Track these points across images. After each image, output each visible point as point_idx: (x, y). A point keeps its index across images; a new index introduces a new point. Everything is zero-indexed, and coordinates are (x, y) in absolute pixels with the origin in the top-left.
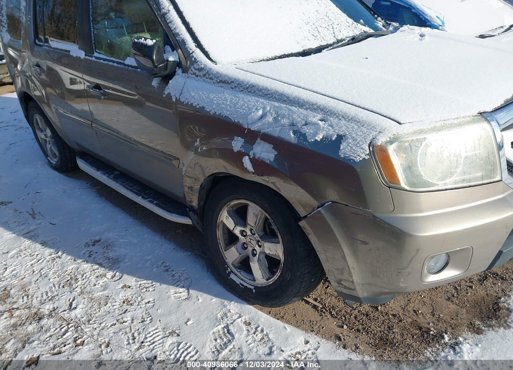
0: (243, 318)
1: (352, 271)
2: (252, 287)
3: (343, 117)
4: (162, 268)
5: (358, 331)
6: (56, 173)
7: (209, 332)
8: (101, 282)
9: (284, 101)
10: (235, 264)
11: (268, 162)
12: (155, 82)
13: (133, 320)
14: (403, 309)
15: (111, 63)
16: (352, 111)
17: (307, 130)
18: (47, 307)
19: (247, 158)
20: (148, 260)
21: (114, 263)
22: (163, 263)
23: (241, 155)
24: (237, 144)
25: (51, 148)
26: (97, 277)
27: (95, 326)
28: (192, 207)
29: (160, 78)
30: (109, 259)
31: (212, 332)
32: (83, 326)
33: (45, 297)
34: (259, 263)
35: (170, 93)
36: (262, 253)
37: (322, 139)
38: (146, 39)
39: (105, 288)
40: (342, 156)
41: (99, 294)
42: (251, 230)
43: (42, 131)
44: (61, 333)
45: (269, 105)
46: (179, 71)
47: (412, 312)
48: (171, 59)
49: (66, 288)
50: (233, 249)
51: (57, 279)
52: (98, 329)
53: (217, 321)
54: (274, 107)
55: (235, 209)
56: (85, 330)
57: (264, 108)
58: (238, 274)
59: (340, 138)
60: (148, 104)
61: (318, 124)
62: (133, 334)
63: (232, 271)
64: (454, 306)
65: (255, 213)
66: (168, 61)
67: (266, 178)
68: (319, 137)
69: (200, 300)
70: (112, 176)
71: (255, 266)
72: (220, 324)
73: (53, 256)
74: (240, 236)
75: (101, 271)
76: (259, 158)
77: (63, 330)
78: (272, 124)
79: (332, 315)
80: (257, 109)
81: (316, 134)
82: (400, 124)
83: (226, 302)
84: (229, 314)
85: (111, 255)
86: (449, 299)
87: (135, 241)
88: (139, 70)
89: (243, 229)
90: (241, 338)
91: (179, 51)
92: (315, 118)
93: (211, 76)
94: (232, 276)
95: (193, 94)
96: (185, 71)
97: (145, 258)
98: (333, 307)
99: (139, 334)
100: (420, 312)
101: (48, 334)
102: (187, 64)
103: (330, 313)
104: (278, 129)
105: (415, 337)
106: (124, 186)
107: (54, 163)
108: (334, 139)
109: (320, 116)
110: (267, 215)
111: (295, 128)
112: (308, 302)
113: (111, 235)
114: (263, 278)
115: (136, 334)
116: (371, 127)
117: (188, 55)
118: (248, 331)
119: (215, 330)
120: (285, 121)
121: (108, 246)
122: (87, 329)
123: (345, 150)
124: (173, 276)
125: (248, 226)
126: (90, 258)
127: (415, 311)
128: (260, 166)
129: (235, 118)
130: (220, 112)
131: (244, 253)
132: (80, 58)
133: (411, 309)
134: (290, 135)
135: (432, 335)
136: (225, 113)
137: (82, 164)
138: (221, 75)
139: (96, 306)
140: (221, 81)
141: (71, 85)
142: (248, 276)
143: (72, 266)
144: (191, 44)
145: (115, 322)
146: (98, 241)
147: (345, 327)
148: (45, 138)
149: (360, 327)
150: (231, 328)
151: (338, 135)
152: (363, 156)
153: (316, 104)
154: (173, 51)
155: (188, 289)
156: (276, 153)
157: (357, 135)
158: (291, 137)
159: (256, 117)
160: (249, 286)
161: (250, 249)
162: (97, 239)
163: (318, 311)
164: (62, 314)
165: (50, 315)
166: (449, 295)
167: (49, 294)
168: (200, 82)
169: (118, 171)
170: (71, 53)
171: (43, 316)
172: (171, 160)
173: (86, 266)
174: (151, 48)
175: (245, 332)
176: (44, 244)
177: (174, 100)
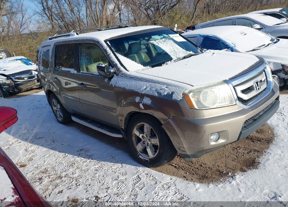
0: (145, 172)
1: (183, 143)
2: (148, 160)
3: (173, 86)
4: (111, 157)
5: (193, 174)
6: (61, 125)
7: (131, 178)
8: (85, 164)
9: (153, 82)
10: (141, 151)
11: (149, 104)
12: (106, 80)
13: (99, 176)
14: (213, 165)
15: (88, 74)
16: (176, 83)
17: (161, 91)
18: (64, 174)
19: (141, 104)
20: (104, 155)
21: (90, 157)
22: (111, 155)
23: (139, 103)
24: (137, 99)
25: (59, 114)
26: (83, 162)
27: (84, 179)
28: (122, 129)
29: (108, 79)
30: (88, 155)
31: (132, 178)
32: (79, 179)
33: (62, 171)
34: (150, 148)
35: (112, 84)
36: (151, 143)
37: (166, 94)
38: (102, 64)
39: (87, 166)
40: (174, 99)
41: (84, 168)
42: (146, 135)
43: (55, 106)
44: (70, 182)
45: (148, 84)
46: (115, 75)
47: (217, 166)
48: (112, 71)
49: (70, 167)
50: (139, 144)
51: (67, 164)
52: (85, 180)
53: (134, 174)
54: (150, 84)
55: (139, 127)
56: (80, 180)
57: (146, 85)
58: (142, 155)
59: (173, 93)
60: (102, 90)
61: (165, 89)
62: (100, 181)
63: (140, 154)
64: (235, 163)
65: (147, 127)
66: (111, 72)
67: (148, 111)
68: (166, 93)
69: (127, 168)
70: (88, 122)
71: (149, 150)
72: (135, 175)
73: (64, 156)
74: (142, 138)
75: (85, 160)
76: (145, 103)
77: (71, 181)
78: (149, 91)
79: (182, 169)
80: (144, 86)
81: (164, 92)
82: (193, 86)
83: (138, 167)
84: (139, 172)
85: (88, 154)
86: (233, 160)
87: (99, 148)
88: (99, 76)
89: (143, 135)
90: (144, 179)
91: (115, 68)
92: (164, 87)
93: (127, 76)
94: (140, 156)
95: (120, 83)
96: (117, 75)
97: (103, 154)
98: (183, 167)
99: (102, 181)
100: (220, 166)
101: (65, 183)
102: (118, 72)
103: (182, 168)
104: (151, 92)
105: (217, 175)
106: (93, 125)
107: (60, 120)
108: (170, 93)
109: (165, 86)
110: (151, 127)
111: (157, 91)
112: (172, 165)
113: (88, 146)
114: (152, 154)
115: (101, 181)
116: (183, 88)
117: (118, 69)
118: (147, 177)
119: (133, 177)
120: (154, 89)
121: (87, 151)
122: (81, 180)
123: (174, 97)
124: (115, 160)
125: (145, 134)
126: (79, 155)
127: (218, 166)
128: (146, 106)
129: (136, 90)
130: (131, 88)
131: (144, 145)
132: (75, 73)
133: (217, 165)
134: (155, 94)
135: (224, 173)
136: (133, 89)
137: (74, 119)
138: (130, 75)
139: (83, 172)
140: (131, 78)
141: (65, 85)
142: (147, 155)
143: (72, 159)
144: (119, 65)
145: (92, 177)
146: (83, 149)
147: (188, 173)
148: (57, 109)
149: (194, 173)
150: (140, 176)
151: (172, 92)
152: (181, 98)
153: (164, 82)
154: (112, 68)
155: (122, 164)
156: (151, 101)
157: (178, 91)
158: (156, 94)
159: (144, 89)
160: (147, 159)
161: (146, 143)
162: (82, 148)
163: (177, 168)
164: (70, 176)
165: (65, 177)
166: (234, 159)
167: (64, 169)
168: (123, 79)
169: (90, 119)
170: (71, 72)
171: (62, 177)
172: (113, 110)
173: (78, 159)
174: (104, 67)
175: (146, 177)
176: (59, 152)
177: (113, 86)
